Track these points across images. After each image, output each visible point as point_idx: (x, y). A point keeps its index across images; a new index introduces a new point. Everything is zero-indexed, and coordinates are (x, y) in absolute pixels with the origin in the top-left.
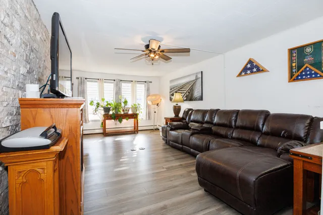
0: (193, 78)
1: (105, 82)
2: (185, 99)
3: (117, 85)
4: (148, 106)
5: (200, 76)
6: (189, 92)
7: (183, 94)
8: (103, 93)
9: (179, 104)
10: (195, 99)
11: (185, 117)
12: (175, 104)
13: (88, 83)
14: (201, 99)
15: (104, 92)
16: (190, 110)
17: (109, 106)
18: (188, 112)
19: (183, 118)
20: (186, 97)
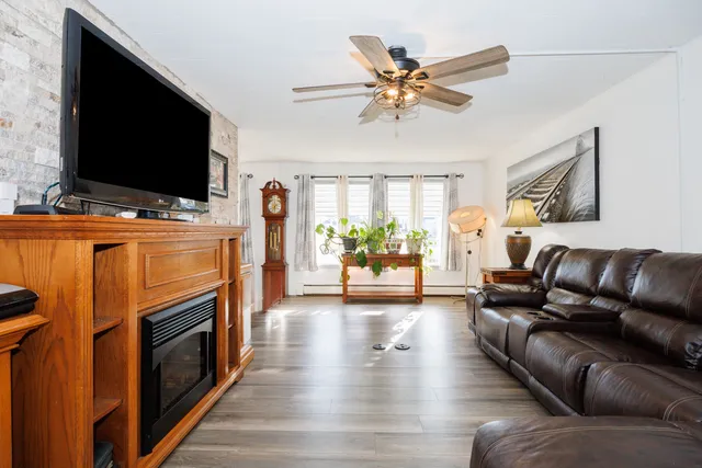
0: (571, 152)
1: (351, 183)
2: (546, 215)
3: (376, 187)
4: (451, 236)
5: (590, 143)
6: (557, 197)
7: (540, 203)
8: (346, 205)
9: (526, 232)
10: (576, 218)
11: (539, 269)
12: (511, 231)
13: (316, 186)
14: (595, 214)
15: (349, 204)
16: (556, 248)
17: (355, 236)
18: (550, 257)
19: (535, 274)
20: (549, 210)
